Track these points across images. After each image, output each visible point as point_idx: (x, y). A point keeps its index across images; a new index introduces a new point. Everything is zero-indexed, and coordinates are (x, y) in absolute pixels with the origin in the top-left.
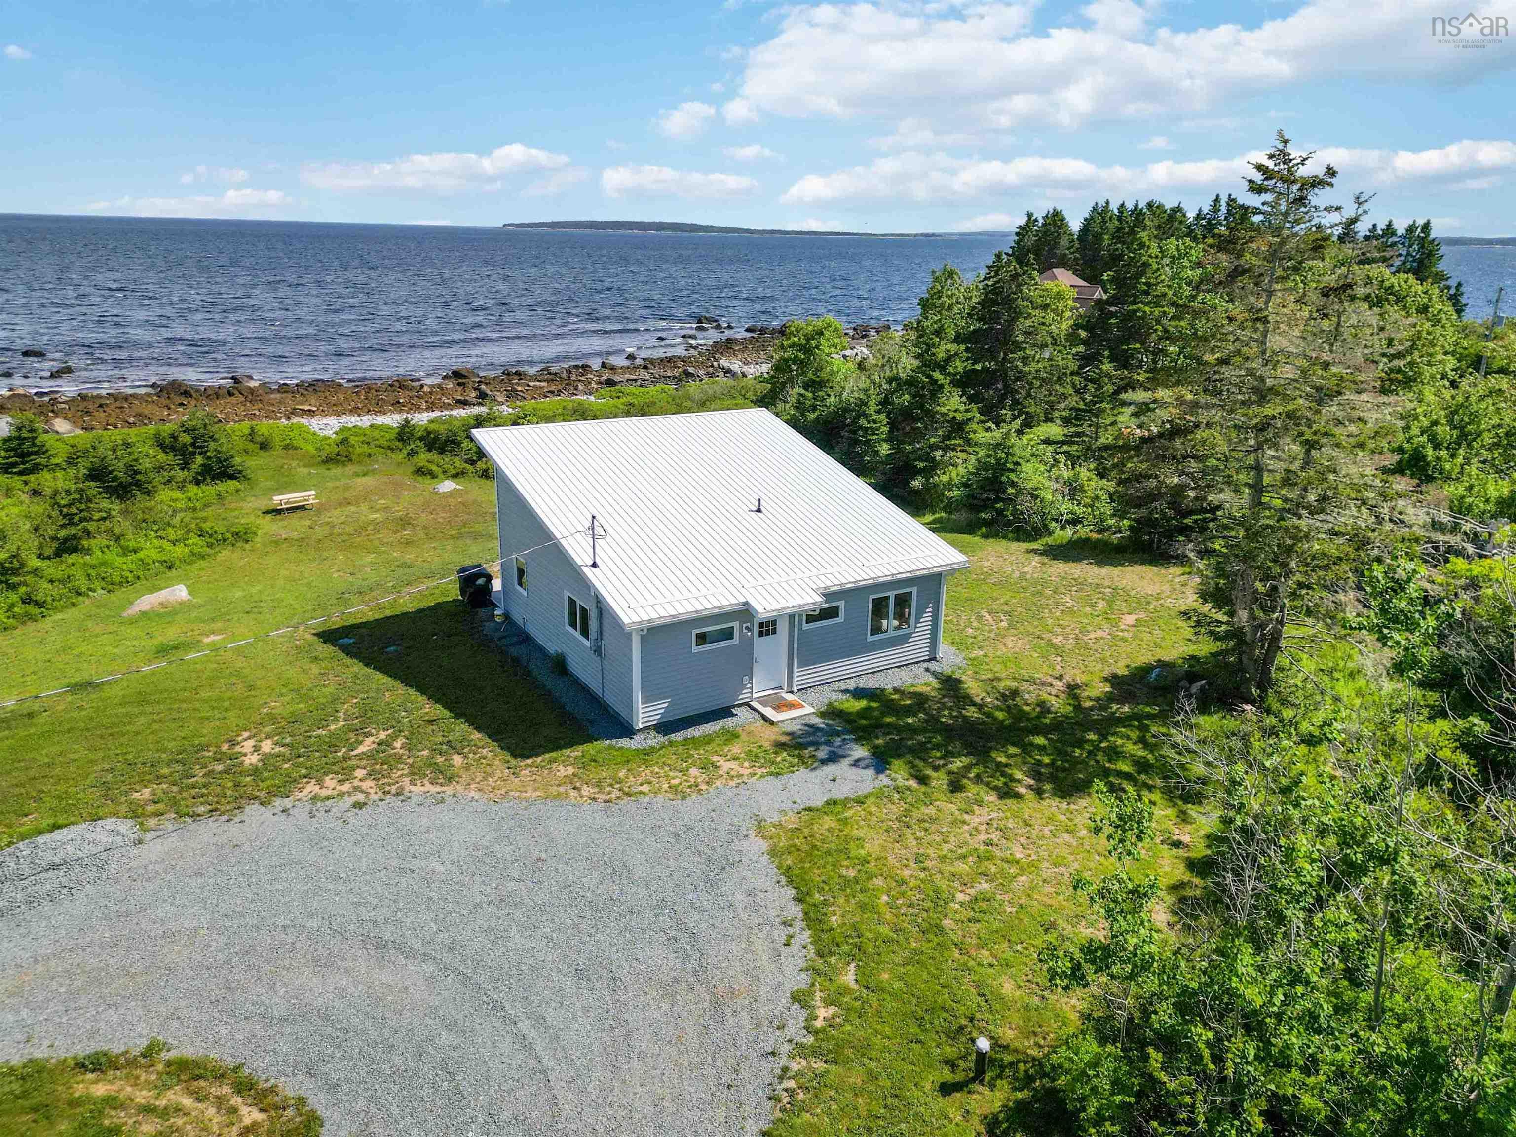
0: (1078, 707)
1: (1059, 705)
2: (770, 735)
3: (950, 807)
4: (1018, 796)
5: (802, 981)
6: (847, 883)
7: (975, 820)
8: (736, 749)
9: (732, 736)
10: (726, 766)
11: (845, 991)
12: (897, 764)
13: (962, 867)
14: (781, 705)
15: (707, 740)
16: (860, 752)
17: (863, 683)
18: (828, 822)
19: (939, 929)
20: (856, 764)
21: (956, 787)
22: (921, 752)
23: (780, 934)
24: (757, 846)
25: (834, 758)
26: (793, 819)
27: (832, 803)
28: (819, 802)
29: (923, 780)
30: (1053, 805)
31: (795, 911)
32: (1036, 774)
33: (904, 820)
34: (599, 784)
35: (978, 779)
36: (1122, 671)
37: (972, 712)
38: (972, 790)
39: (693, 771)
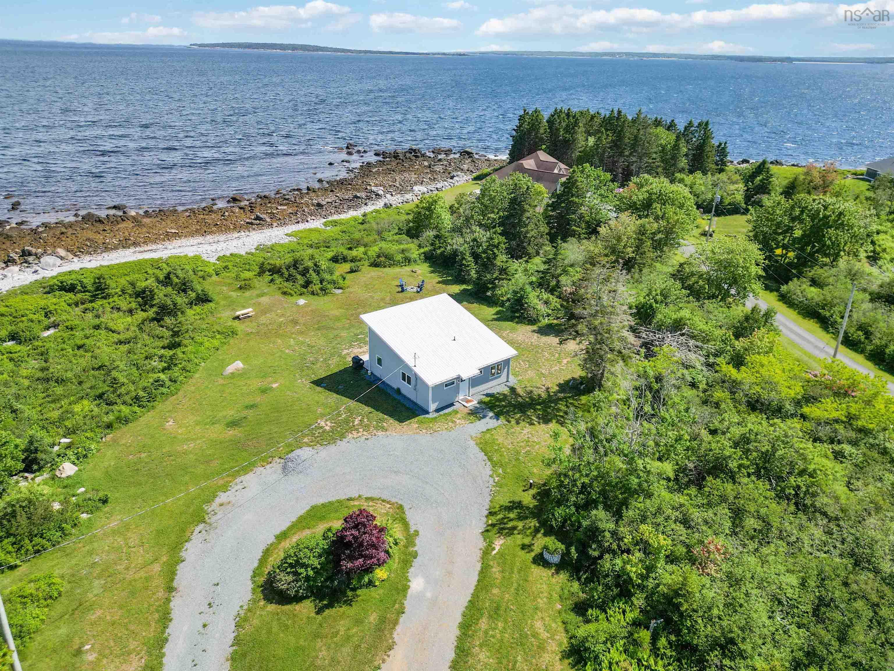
0: (549, 395)
1: (544, 395)
2: (466, 411)
3: (518, 429)
4: (534, 424)
5: (491, 473)
6: (496, 450)
7: (524, 432)
8: (459, 416)
9: (456, 412)
10: (458, 421)
11: (500, 474)
12: (502, 417)
13: (522, 444)
14: (468, 401)
15: (450, 414)
16: (491, 414)
17: (489, 391)
18: (488, 435)
19: (518, 459)
20: (491, 418)
21: (518, 423)
22: (507, 412)
23: (484, 463)
24: (472, 443)
25: (484, 417)
26: (479, 436)
27: (488, 430)
28: (485, 430)
29: (509, 422)
30: (543, 426)
31: (485, 458)
32: (538, 417)
33: (507, 433)
34: (426, 429)
35: (524, 420)
36: (562, 382)
37: (520, 399)
38: (522, 424)
39: (450, 424)
